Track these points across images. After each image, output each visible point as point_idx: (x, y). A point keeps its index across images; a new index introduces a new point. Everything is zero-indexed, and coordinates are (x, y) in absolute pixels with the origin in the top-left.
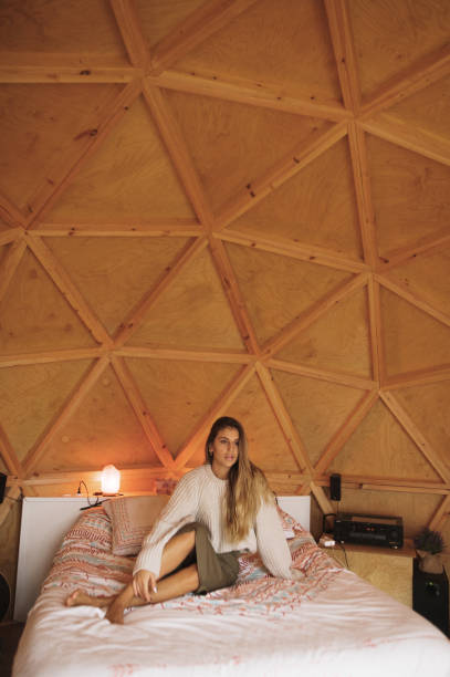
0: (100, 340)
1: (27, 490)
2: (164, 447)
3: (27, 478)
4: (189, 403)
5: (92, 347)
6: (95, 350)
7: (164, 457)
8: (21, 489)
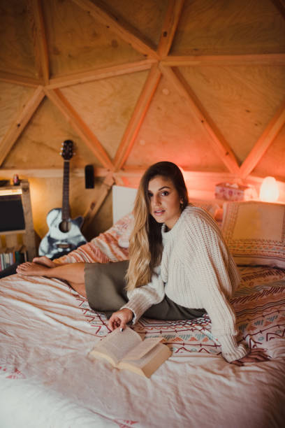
0: (145, 53)
1: (119, 180)
2: (227, 154)
3: (116, 171)
4: (248, 111)
5: (140, 60)
6: (142, 63)
7: (229, 162)
8: (114, 179)
